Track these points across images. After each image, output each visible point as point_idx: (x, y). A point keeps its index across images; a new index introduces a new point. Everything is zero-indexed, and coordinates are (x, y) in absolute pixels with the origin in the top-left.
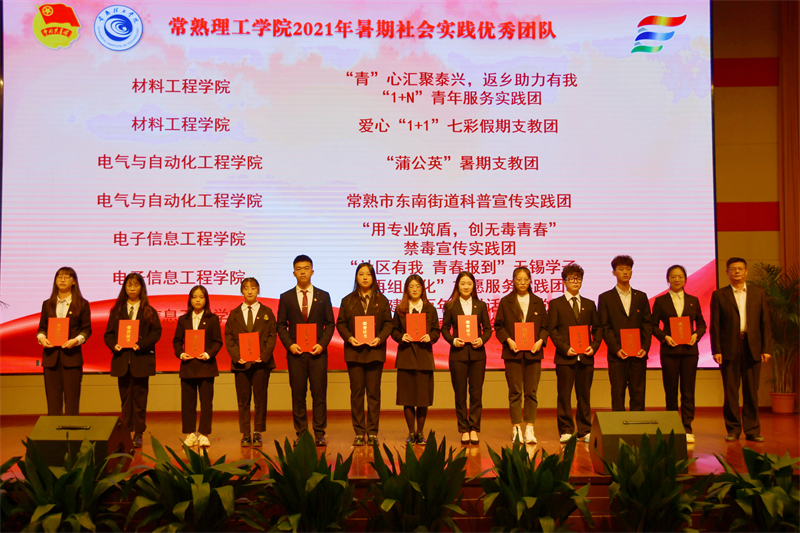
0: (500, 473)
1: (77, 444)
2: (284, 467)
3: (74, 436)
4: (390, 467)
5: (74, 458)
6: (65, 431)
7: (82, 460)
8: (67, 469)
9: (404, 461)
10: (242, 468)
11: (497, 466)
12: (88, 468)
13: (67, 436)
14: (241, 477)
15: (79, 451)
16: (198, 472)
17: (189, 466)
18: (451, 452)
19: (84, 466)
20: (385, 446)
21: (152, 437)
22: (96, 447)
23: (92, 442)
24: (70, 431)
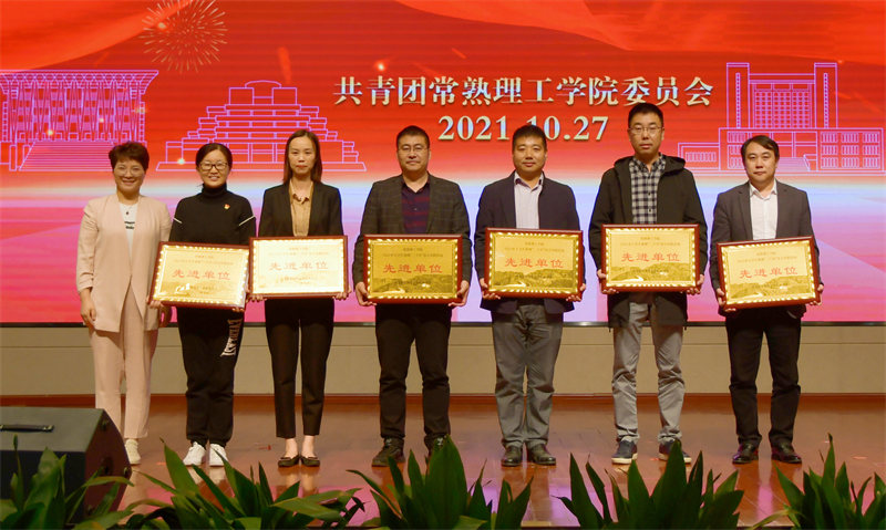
0: (800, 519)
1: (33, 459)
2: (407, 505)
3: (28, 443)
4: (599, 507)
5: (28, 485)
6: (13, 434)
7: (43, 487)
8: (16, 504)
9: (625, 495)
10: (329, 506)
11: (795, 507)
12: (54, 500)
13: (16, 443)
14: (328, 523)
15: (36, 470)
16: (251, 512)
17: (233, 499)
18: (711, 481)
19: (46, 499)
20: (589, 469)
21: (166, 447)
22: (67, 465)
23: (59, 454)
24: (19, 435)
